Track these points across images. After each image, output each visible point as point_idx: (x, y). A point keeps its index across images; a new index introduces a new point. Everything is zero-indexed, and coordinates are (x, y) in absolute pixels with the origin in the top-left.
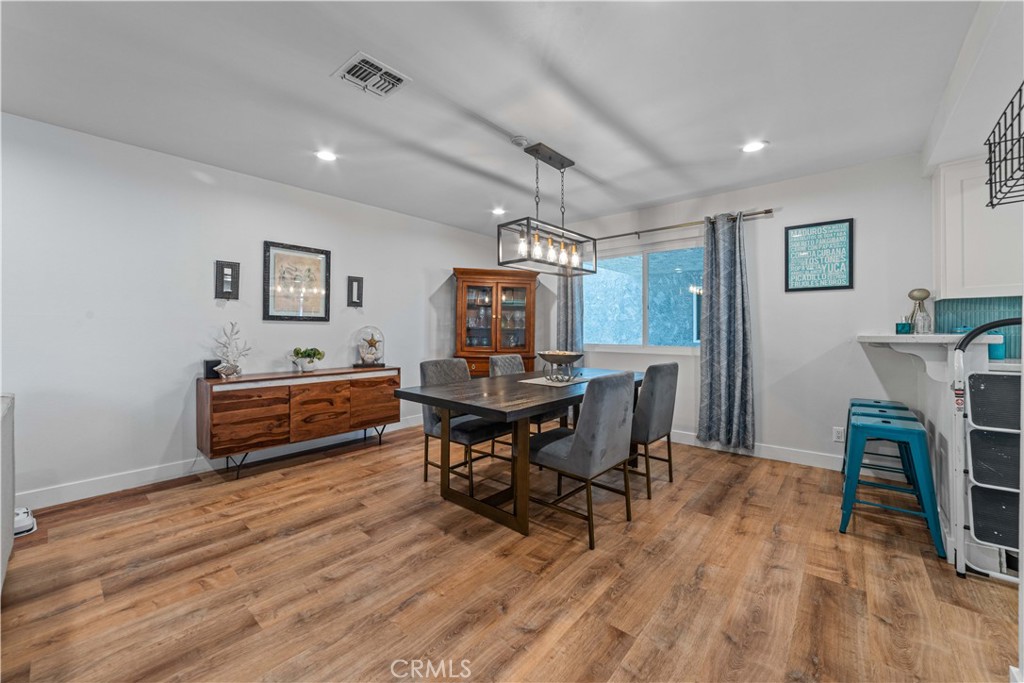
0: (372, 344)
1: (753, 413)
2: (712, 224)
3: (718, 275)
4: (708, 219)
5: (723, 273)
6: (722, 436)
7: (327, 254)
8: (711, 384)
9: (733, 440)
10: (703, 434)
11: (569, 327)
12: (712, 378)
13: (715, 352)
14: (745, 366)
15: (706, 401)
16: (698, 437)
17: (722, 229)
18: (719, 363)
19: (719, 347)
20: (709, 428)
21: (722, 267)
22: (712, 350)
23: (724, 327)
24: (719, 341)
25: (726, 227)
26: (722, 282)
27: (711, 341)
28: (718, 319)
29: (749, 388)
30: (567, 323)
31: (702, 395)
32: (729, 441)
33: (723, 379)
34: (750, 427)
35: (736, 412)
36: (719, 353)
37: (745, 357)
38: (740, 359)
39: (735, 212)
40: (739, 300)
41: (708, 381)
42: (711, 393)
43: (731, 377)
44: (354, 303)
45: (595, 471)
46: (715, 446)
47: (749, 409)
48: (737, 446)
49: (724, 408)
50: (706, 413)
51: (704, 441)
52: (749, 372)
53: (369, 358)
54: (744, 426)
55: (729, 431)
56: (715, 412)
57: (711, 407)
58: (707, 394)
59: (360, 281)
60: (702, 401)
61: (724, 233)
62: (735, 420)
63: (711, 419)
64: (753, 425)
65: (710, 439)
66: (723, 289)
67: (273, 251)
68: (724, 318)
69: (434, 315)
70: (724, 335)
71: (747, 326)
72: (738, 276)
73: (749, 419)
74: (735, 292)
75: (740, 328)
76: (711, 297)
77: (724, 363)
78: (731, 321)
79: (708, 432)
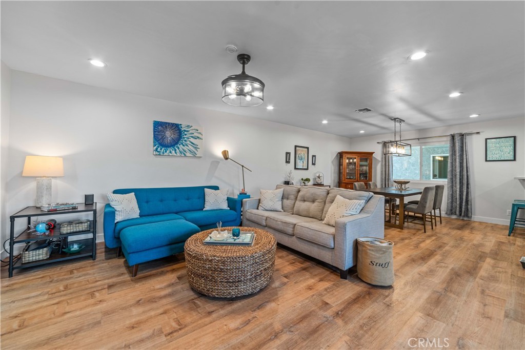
0: (319, 177)
1: (471, 205)
2: (453, 137)
3: (455, 155)
4: (451, 134)
5: (458, 154)
6: (458, 213)
7: (308, 148)
8: (452, 194)
9: (463, 214)
10: (448, 212)
11: (387, 173)
12: (453, 192)
13: (454, 183)
14: (468, 188)
15: (450, 200)
16: (446, 213)
17: (457, 139)
18: (456, 187)
19: (456, 181)
20: (451, 210)
21: (457, 152)
22: (452, 182)
23: (458, 174)
24: (456, 179)
25: (459, 138)
26: (457, 157)
27: (452, 179)
28: (456, 171)
29: (470, 196)
30: (386, 171)
31: (448, 198)
32: (460, 215)
33: (458, 192)
34: (470, 210)
35: (464, 204)
36: (456, 183)
37: (468, 184)
38: (466, 185)
39: (463, 132)
40: (465, 164)
41: (451, 193)
42: (452, 198)
43: (461, 192)
44: (314, 164)
45: (426, 212)
46: (454, 217)
47: (469, 203)
48: (464, 216)
49: (458, 203)
50: (450, 205)
51: (449, 215)
52: (469, 190)
53: (319, 182)
54: (467, 209)
55: (461, 211)
56: (454, 205)
57: (452, 202)
58: (450, 198)
59: (315, 156)
60: (448, 200)
61: (458, 140)
62: (463, 207)
63: (452, 207)
64: (471, 209)
65: (452, 214)
66: (458, 160)
67: (297, 148)
68: (458, 170)
69: (333, 168)
70: (458, 176)
71: (469, 173)
72: (465, 156)
73: (469, 207)
74: (463, 161)
75: (466, 174)
76: (452, 163)
77: (458, 186)
78: (461, 171)
79: (451, 211)
